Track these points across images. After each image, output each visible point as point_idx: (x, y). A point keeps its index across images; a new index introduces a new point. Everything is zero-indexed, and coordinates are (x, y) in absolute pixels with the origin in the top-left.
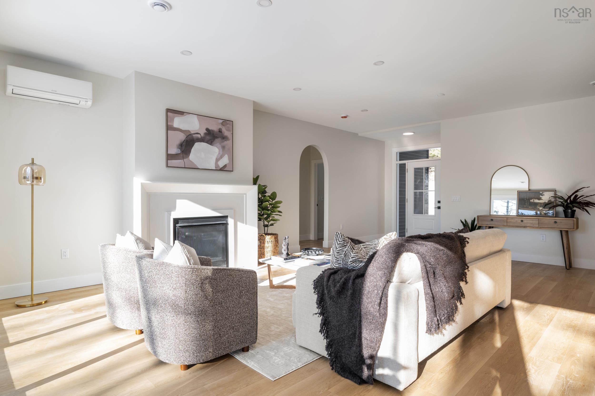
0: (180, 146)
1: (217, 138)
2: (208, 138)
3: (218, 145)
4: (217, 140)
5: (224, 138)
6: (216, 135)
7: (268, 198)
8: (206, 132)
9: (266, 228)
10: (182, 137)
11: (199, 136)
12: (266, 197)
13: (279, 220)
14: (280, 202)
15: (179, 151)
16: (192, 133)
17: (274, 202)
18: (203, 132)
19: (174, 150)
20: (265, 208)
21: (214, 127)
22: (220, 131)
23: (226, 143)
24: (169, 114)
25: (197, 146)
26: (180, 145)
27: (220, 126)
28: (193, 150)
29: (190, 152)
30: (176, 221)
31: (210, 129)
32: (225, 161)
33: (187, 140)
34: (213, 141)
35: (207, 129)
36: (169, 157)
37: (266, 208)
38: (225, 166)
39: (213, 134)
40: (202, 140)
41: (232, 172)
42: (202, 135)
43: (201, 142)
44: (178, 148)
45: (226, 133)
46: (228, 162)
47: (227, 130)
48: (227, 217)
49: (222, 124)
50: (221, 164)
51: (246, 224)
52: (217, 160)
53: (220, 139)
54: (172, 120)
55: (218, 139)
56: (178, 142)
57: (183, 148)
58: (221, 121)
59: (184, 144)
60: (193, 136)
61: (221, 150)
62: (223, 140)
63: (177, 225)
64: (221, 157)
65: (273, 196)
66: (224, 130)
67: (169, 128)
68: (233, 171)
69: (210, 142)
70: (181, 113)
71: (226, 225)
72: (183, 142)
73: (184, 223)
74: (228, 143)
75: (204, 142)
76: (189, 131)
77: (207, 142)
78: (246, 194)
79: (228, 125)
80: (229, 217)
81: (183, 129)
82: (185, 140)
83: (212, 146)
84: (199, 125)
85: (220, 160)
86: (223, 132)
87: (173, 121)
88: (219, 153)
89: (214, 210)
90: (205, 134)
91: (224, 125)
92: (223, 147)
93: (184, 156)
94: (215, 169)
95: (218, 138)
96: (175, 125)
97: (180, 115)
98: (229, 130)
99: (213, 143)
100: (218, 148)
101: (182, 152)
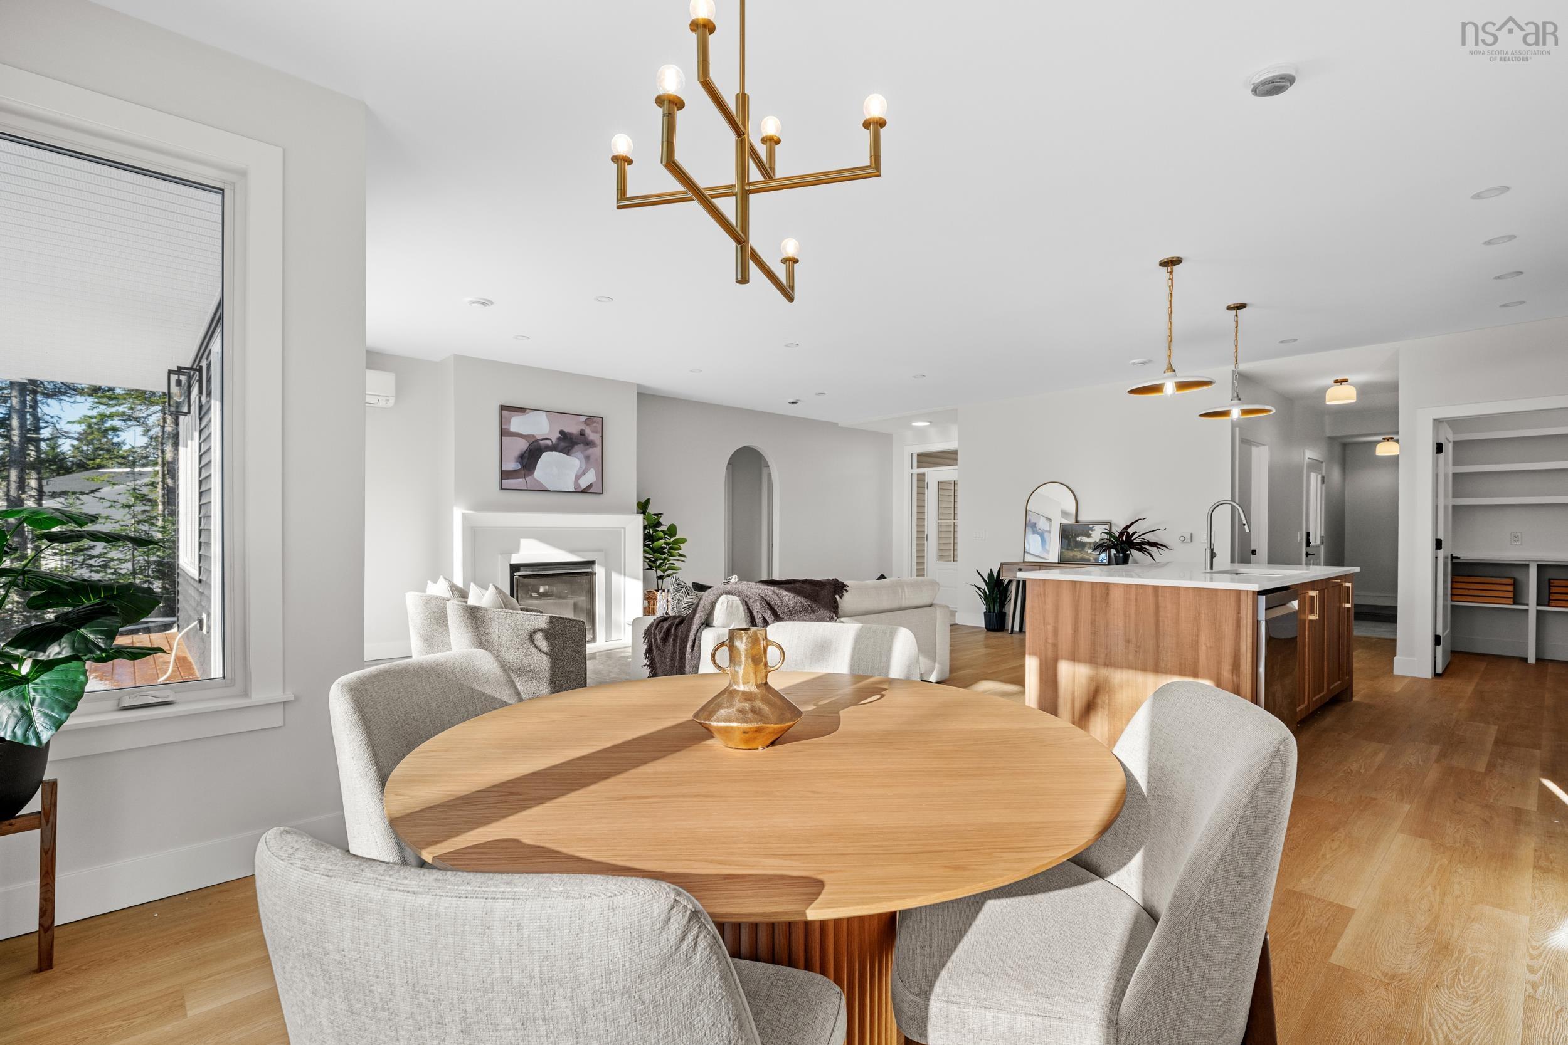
1: (577, 444)
2: (563, 444)
3: (580, 455)
4: (576, 447)
5: (589, 444)
7: (661, 534)
8: (560, 436)
9: (660, 581)
10: (522, 445)
11: (549, 442)
12: (658, 532)
13: (681, 569)
14: (683, 541)
15: (519, 467)
16: (538, 438)
17: (672, 540)
18: (555, 436)
19: (511, 465)
20: (658, 549)
21: (573, 428)
22: (582, 433)
23: (591, 451)
24: (504, 412)
25: (546, 457)
27: (583, 427)
28: (539, 464)
29: (535, 466)
30: (515, 568)
31: (566, 430)
32: (590, 478)
34: (571, 449)
35: (562, 432)
36: (505, 475)
37: (660, 550)
38: (590, 486)
39: (571, 439)
40: (553, 448)
41: (602, 495)
42: (554, 441)
43: (552, 451)
44: (517, 462)
45: (592, 436)
46: (595, 479)
47: (593, 432)
48: (593, 563)
49: (585, 422)
50: (584, 483)
51: (625, 575)
52: (578, 477)
54: (509, 422)
55: (579, 445)
57: (525, 461)
58: (584, 419)
59: (526, 455)
60: (539, 444)
61: (583, 461)
62: (587, 447)
63: (515, 574)
64: (584, 473)
65: (672, 531)
66: (588, 431)
67: (504, 433)
68: (602, 493)
69: (567, 451)
70: (521, 410)
71: (591, 574)
72: (525, 453)
73: (526, 571)
74: (595, 452)
75: (556, 451)
76: (533, 436)
78: (624, 528)
79: (595, 424)
80: (596, 564)
81: (524, 434)
82: (527, 450)
83: (570, 456)
84: (548, 426)
85: (583, 477)
86: (586, 435)
88: (580, 467)
89: (572, 551)
90: (559, 439)
91: (588, 425)
92: (587, 458)
93: (527, 472)
94: (573, 490)
95: (579, 444)
96: (513, 429)
97: (519, 413)
98: (596, 432)
99: (570, 453)
100: (578, 459)
101: (524, 467)
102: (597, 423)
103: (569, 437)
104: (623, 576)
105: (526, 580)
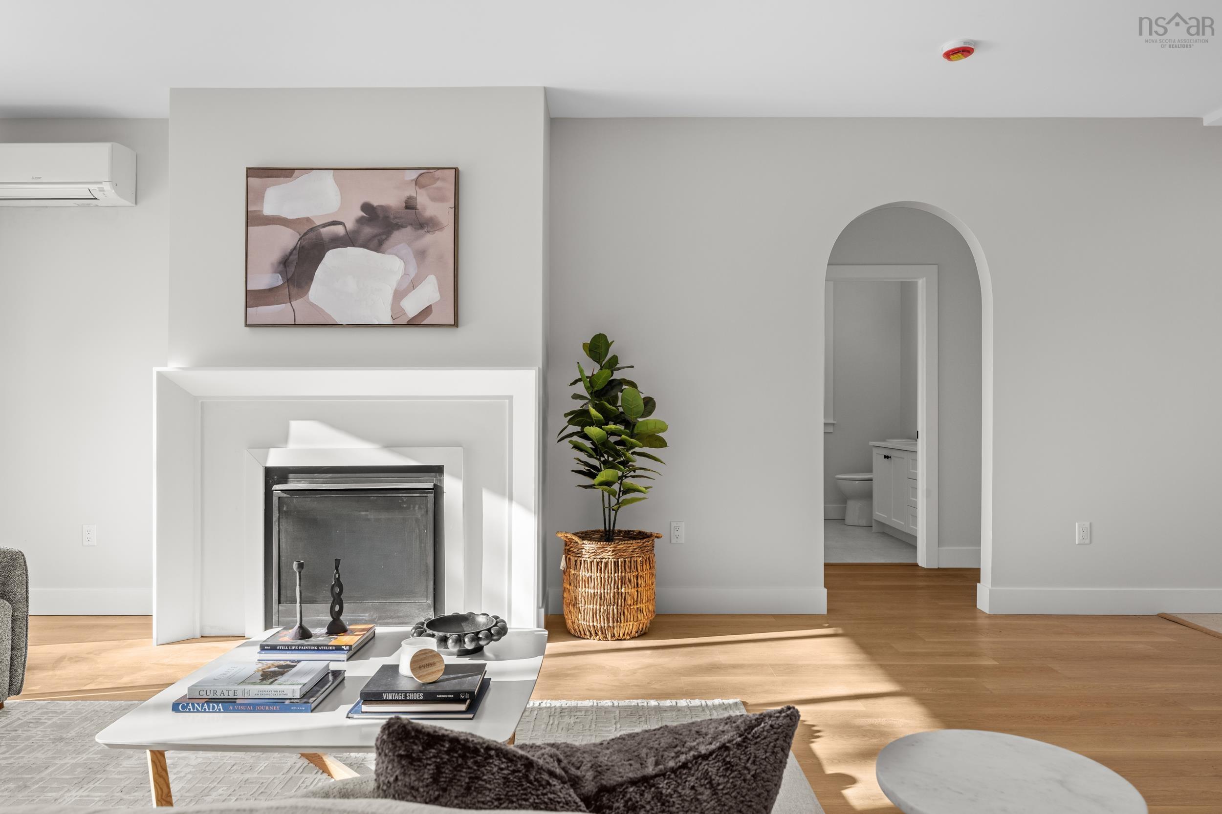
0: (282, 266)
1: (398, 227)
2: (368, 231)
3: (405, 249)
4: (397, 235)
5: (426, 226)
6: (395, 221)
8: (362, 214)
10: (287, 239)
11: (339, 230)
15: (279, 281)
16: (318, 223)
18: (351, 216)
19: (265, 279)
21: (392, 198)
22: (410, 205)
24: (254, 181)
25: (333, 258)
26: (280, 263)
27: (411, 191)
28: (319, 273)
29: (311, 278)
30: (273, 476)
31: (375, 202)
32: (427, 294)
33: (303, 247)
34: (386, 239)
35: (367, 207)
36: (254, 298)
38: (427, 311)
39: (386, 218)
40: (348, 240)
41: (455, 329)
42: (350, 225)
43: (345, 245)
44: (275, 272)
45: (431, 208)
46: (439, 298)
47: (434, 199)
49: (417, 182)
50: (412, 307)
51: (510, 498)
52: (399, 295)
53: (409, 229)
54: (260, 197)
55: (404, 230)
56: (276, 255)
57: (292, 269)
58: (414, 175)
59: (294, 257)
60: (320, 234)
61: (413, 262)
62: (421, 232)
63: (276, 487)
64: (413, 285)
66: (423, 200)
67: (253, 219)
68: (457, 325)
69: (376, 244)
70: (284, 173)
71: (437, 491)
72: (291, 253)
73: (299, 482)
74: (438, 240)
75: (354, 246)
76: (308, 220)
77: (365, 245)
78: (511, 398)
79: (439, 184)
80: (446, 472)
81: (289, 217)
82: (295, 248)
83: (383, 253)
84: (339, 198)
85: (410, 294)
86: (418, 207)
87: (263, 197)
88: (406, 274)
89: (393, 447)
90: (360, 221)
91: (422, 187)
92: (421, 255)
93: (294, 291)
94: (390, 322)
95: (402, 227)
96: (269, 209)
97: (282, 179)
98: (442, 199)
99: (385, 246)
100: (401, 258)
101: (289, 281)
102: (444, 179)
103: (381, 216)
104: (507, 501)
105: (296, 501)
